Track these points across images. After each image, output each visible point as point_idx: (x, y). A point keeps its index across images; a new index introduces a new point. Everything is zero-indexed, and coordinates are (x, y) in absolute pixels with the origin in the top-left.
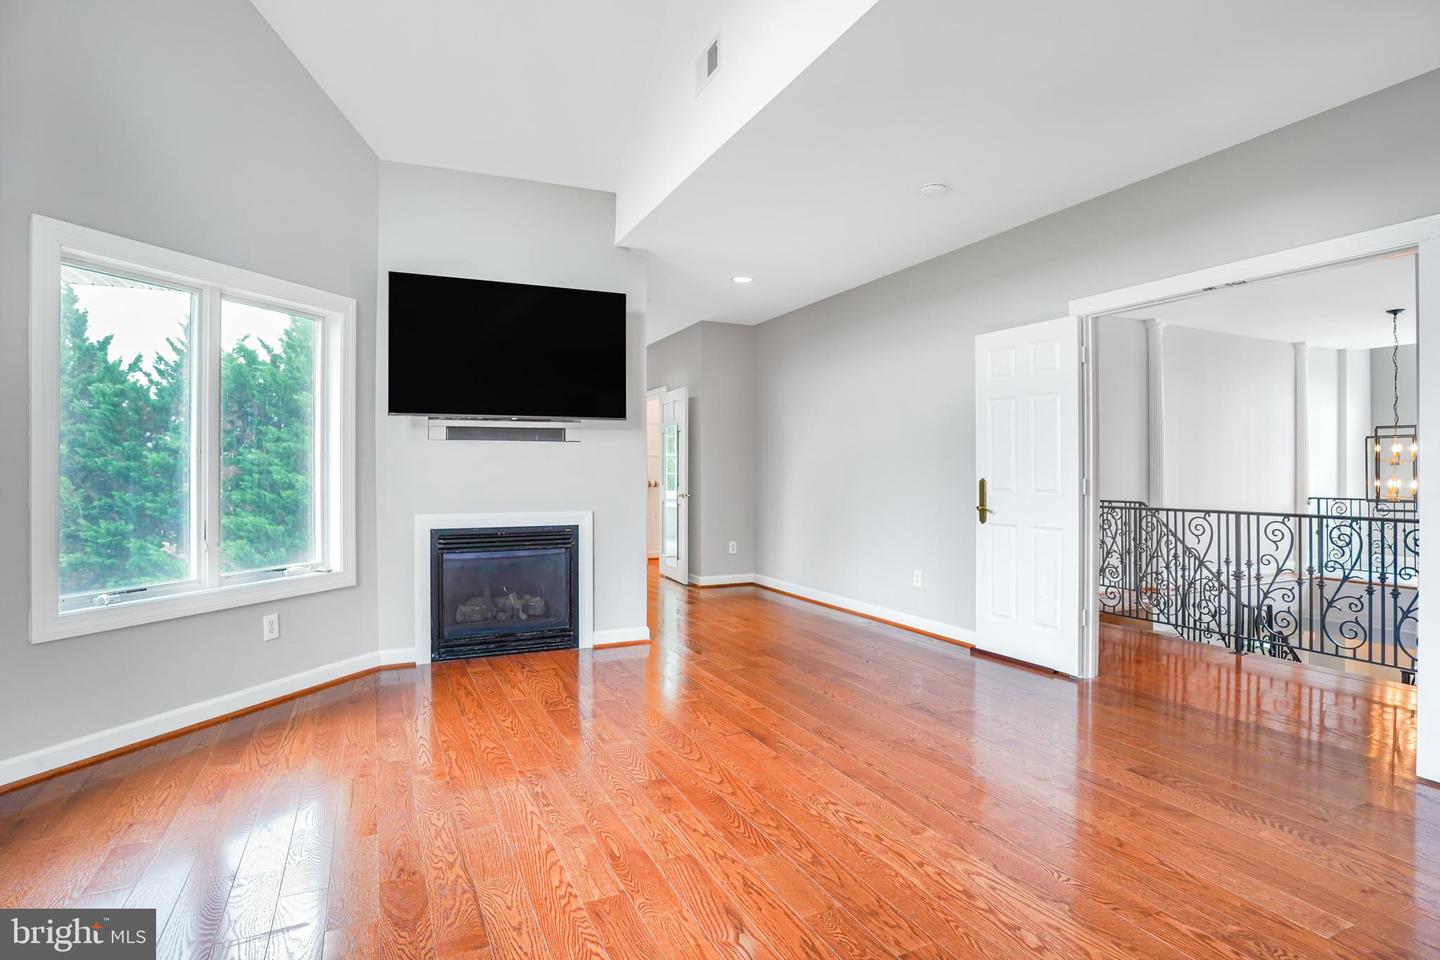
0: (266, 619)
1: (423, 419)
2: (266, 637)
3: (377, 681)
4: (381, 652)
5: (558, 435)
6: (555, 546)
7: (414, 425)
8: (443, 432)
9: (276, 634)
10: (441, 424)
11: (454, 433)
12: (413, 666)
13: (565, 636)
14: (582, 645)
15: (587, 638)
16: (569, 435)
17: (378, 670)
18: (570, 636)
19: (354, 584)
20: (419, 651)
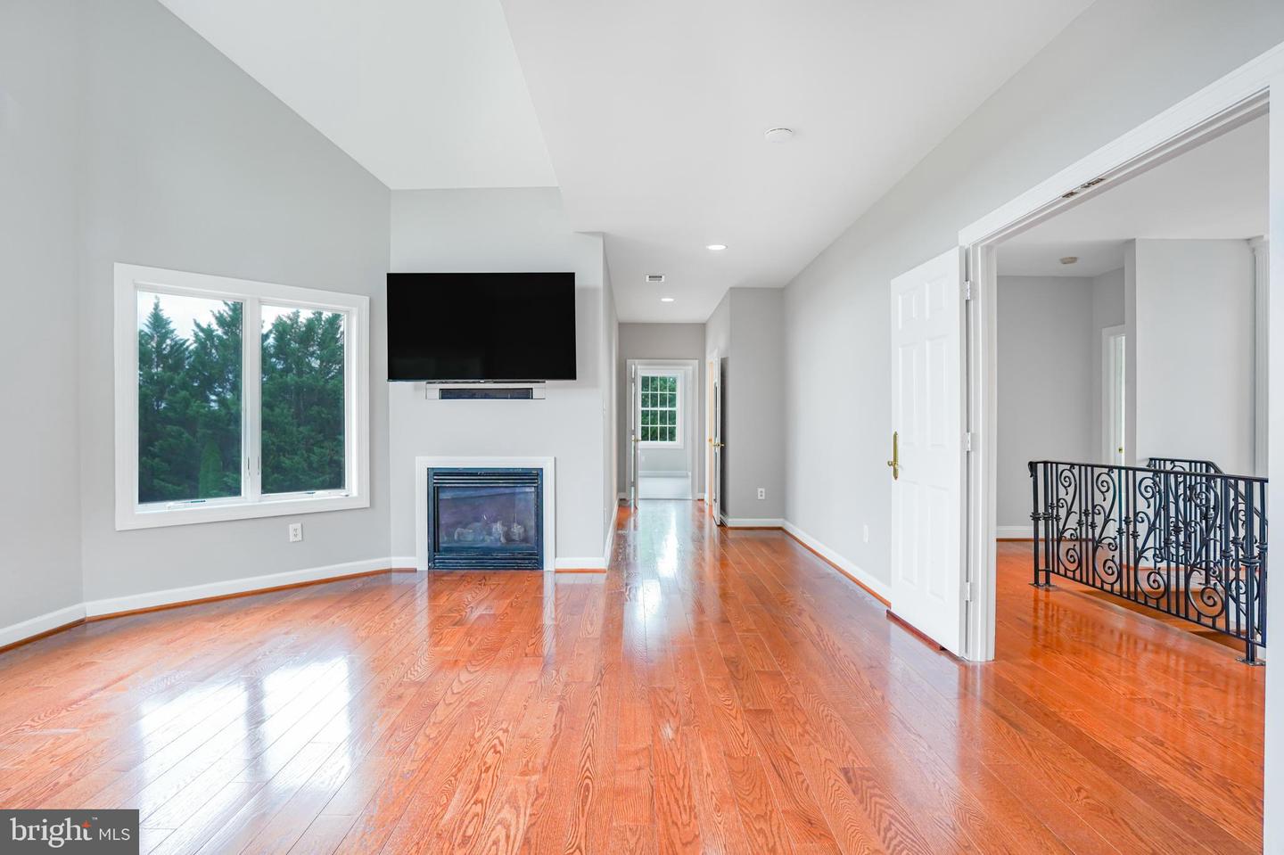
0: (291, 527)
1: (423, 383)
2: (292, 539)
3: (390, 578)
4: (393, 558)
5: (527, 394)
6: (524, 484)
7: (416, 389)
8: (437, 394)
9: (299, 538)
10: (435, 388)
11: (445, 394)
12: (415, 571)
13: (532, 559)
14: (545, 569)
15: (550, 563)
16: (536, 394)
17: (389, 571)
18: (537, 559)
19: (368, 505)
20: (420, 561)
